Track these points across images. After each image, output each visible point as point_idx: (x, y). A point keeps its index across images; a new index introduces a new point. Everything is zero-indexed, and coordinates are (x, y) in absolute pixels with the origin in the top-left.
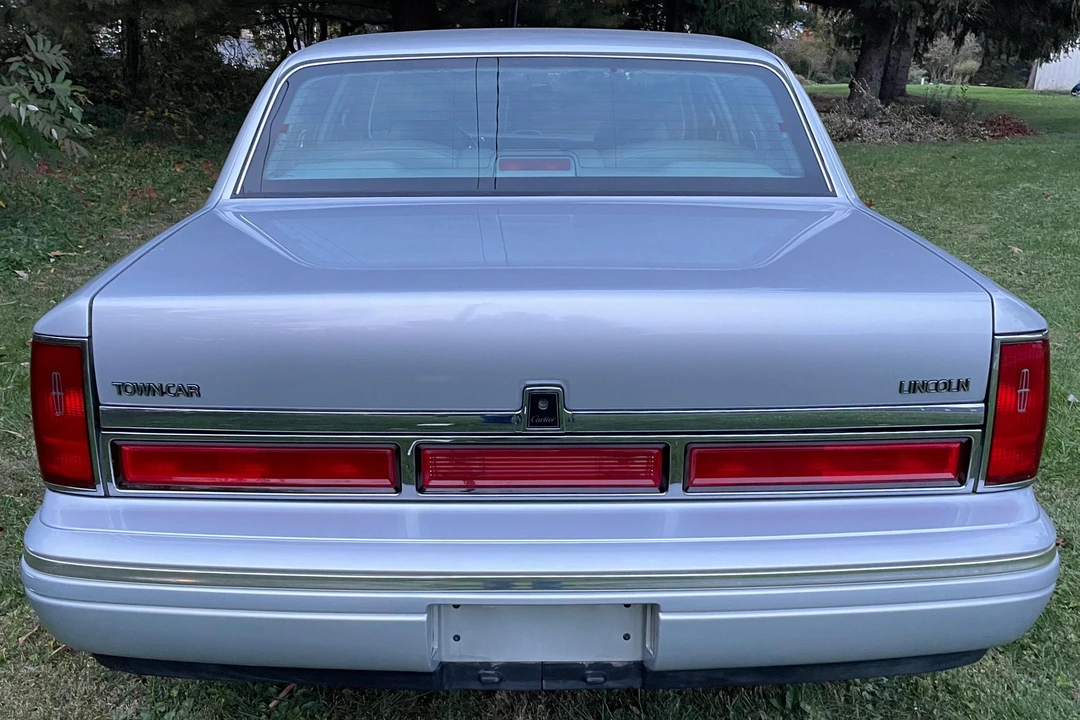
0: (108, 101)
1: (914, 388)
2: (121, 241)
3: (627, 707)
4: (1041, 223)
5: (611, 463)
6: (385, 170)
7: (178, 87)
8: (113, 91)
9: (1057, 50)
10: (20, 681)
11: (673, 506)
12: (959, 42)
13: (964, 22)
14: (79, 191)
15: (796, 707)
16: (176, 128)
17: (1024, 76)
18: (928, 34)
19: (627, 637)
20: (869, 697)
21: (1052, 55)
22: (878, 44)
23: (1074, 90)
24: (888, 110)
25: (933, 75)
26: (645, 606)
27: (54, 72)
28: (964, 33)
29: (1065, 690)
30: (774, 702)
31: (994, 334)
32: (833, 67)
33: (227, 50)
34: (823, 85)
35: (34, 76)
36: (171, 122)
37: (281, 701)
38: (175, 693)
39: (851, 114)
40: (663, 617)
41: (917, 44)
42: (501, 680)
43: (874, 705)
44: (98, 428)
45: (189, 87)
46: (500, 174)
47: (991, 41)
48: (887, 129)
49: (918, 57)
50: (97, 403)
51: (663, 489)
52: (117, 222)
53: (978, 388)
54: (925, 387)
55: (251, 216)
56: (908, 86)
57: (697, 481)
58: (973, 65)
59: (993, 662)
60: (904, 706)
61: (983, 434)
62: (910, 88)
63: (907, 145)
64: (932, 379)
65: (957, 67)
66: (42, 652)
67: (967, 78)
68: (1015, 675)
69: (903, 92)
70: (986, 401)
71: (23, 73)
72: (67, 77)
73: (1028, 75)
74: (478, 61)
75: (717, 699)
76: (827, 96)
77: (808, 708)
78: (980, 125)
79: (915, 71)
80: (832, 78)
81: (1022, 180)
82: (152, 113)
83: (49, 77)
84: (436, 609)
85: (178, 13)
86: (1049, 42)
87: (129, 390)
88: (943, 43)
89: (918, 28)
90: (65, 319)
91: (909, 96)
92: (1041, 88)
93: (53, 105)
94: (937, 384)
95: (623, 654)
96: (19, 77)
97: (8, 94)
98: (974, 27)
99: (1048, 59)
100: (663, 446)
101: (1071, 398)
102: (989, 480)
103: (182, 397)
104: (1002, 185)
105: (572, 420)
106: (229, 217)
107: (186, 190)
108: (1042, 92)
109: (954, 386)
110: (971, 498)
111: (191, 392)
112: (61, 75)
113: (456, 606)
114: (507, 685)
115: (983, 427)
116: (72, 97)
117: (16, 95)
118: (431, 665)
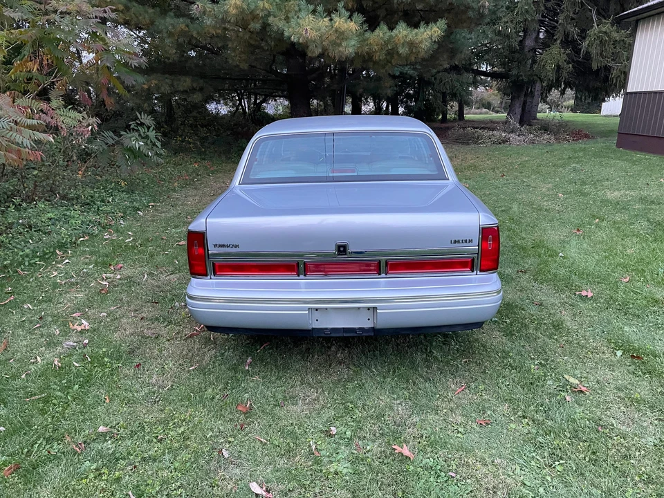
1: (455, 242)
2: (177, 198)
4: (575, 183)
5: (364, 267)
6: (292, 174)
7: (191, 126)
10: (176, 345)
11: (382, 280)
12: (563, 93)
13: (564, 83)
14: (156, 176)
15: (431, 351)
16: (191, 146)
18: (546, 90)
19: (369, 319)
20: (456, 349)
21: (606, 99)
22: (518, 97)
24: (522, 129)
25: (553, 107)
26: (374, 308)
27: (149, 128)
28: (565, 89)
30: (424, 351)
31: (480, 225)
32: (503, 105)
33: (211, 107)
34: (498, 115)
35: (140, 129)
36: (190, 143)
37: (262, 350)
39: (505, 131)
40: (378, 311)
41: (541, 94)
42: (331, 333)
43: (457, 351)
44: (209, 258)
45: (196, 126)
47: (578, 92)
48: (522, 138)
50: (208, 250)
51: (380, 274)
52: (174, 190)
53: (476, 241)
54: (459, 242)
55: (246, 191)
56: (538, 114)
57: (389, 273)
58: (572, 102)
60: (467, 351)
61: (478, 256)
62: (539, 115)
63: (531, 146)
64: (460, 239)
65: (565, 104)
66: (181, 338)
67: (570, 109)
69: (535, 118)
70: (478, 246)
71: (136, 128)
72: (154, 129)
74: (325, 134)
75: (405, 350)
76: (497, 120)
77: (435, 352)
78: (567, 135)
79: (541, 106)
80: (503, 110)
81: (573, 163)
82: (180, 139)
83: (146, 130)
84: (310, 309)
86: (603, 93)
87: (218, 246)
88: (555, 93)
90: (198, 225)
91: (538, 120)
93: (149, 142)
94: (462, 241)
95: (368, 325)
96: (134, 130)
97: (130, 138)
98: (569, 85)
99: (604, 101)
100: (379, 261)
101: (560, 254)
102: (480, 271)
103: (234, 248)
104: (563, 166)
105: (350, 253)
106: (238, 192)
107: (200, 175)
108: (605, 116)
109: (468, 241)
110: (476, 276)
111: (236, 246)
112: (151, 129)
113: (317, 310)
114: (333, 335)
115: (478, 254)
116: (156, 138)
117: (134, 138)
118: (310, 328)
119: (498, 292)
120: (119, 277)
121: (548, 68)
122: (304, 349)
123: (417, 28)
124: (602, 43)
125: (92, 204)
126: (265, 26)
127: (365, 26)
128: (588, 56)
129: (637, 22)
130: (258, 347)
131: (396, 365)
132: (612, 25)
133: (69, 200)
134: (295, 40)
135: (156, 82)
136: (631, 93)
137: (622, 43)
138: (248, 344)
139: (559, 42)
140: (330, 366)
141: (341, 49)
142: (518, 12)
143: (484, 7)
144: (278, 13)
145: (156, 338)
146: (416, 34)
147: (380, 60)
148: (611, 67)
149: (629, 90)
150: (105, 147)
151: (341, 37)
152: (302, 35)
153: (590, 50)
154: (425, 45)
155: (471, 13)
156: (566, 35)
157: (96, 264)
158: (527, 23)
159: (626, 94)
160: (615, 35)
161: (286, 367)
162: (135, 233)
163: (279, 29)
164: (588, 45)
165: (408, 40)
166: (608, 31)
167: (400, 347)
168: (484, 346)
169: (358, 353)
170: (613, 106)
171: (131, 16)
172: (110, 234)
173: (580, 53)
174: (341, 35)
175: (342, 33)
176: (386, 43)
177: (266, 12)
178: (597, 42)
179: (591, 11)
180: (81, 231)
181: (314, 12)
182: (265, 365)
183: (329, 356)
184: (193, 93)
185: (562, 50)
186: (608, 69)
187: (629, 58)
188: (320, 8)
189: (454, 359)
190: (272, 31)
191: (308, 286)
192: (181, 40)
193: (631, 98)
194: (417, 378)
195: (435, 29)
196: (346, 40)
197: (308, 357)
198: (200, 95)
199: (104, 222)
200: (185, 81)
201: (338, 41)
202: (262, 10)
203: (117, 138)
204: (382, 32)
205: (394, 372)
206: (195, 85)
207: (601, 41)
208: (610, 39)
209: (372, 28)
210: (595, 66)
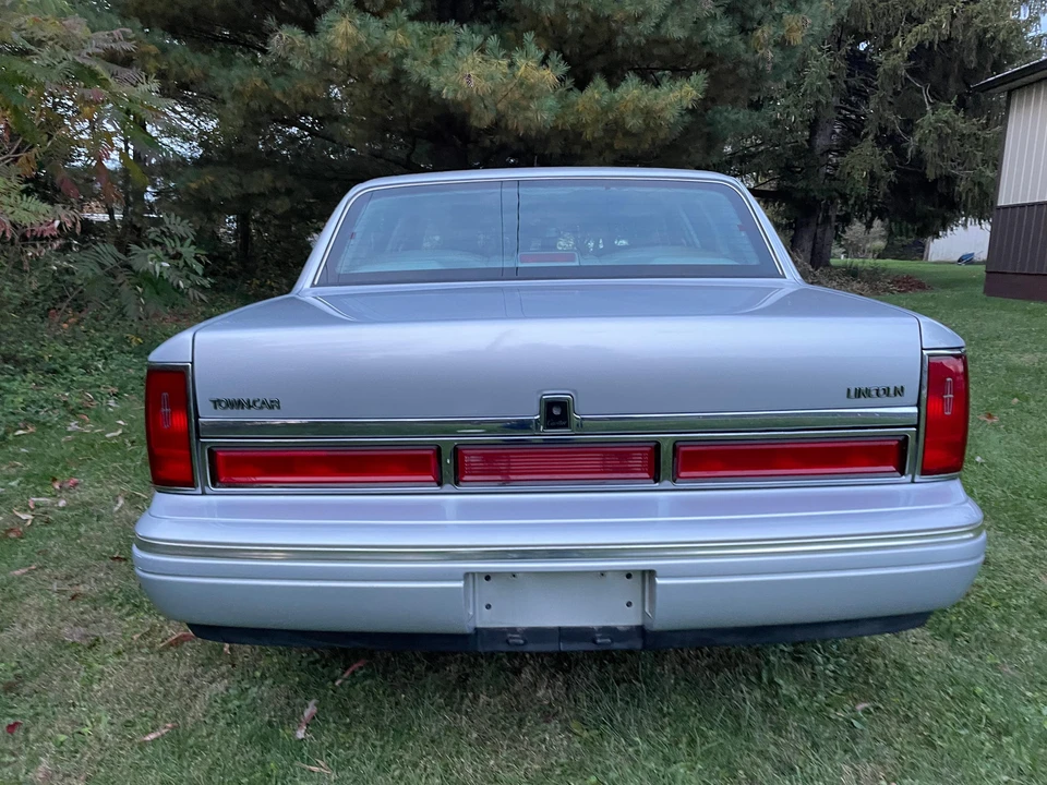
0: (225, 274)
1: (859, 393)
3: (631, 682)
5: (616, 462)
8: (229, 267)
9: (945, 230)
10: (132, 667)
11: (663, 495)
12: (869, 226)
13: (872, 210)
15: (772, 682)
17: (919, 251)
18: (846, 220)
19: (629, 604)
20: (831, 674)
21: (941, 233)
22: (808, 225)
23: (959, 261)
24: (817, 273)
25: (850, 252)
26: (643, 572)
27: (182, 239)
28: (872, 220)
29: (994, 666)
30: (753, 679)
31: (922, 349)
35: (167, 243)
37: (346, 679)
38: (258, 674)
40: (659, 581)
41: (837, 228)
42: (526, 642)
43: (836, 680)
44: (198, 437)
46: (520, 265)
47: (893, 224)
49: (838, 238)
50: (197, 417)
51: (657, 480)
53: (912, 393)
54: (867, 393)
56: (831, 259)
57: (682, 474)
58: (881, 243)
59: (932, 647)
60: (860, 680)
61: (918, 432)
62: (833, 261)
64: (873, 386)
65: (868, 246)
66: (152, 646)
67: (876, 254)
68: (952, 657)
69: (828, 263)
70: (919, 405)
71: (158, 240)
72: (193, 243)
73: (923, 252)
74: (502, 183)
75: (705, 678)
77: (781, 682)
78: (889, 284)
79: (836, 250)
82: (258, 282)
83: (178, 243)
84: (471, 576)
85: (278, 202)
86: (939, 222)
87: (223, 404)
88: (857, 228)
89: (837, 216)
91: (832, 265)
92: (933, 260)
93: (181, 263)
94: (877, 390)
95: (627, 619)
96: (156, 243)
97: (147, 255)
98: (878, 213)
99: (938, 236)
100: (653, 444)
101: (978, 459)
102: (924, 472)
103: (266, 409)
105: (581, 425)
106: (309, 299)
108: (935, 263)
109: (892, 392)
110: (912, 486)
111: (273, 405)
112: (188, 241)
113: (488, 578)
114: (532, 647)
115: (917, 426)
116: (196, 258)
117: (153, 255)
118: (468, 628)
119: (977, 531)
120: (62, 503)
121: (856, 176)
122: (453, 677)
123: (657, 87)
124: (942, 138)
125: (63, 371)
126: (399, 74)
127: (569, 82)
128: (920, 161)
129: (1010, 93)
130: (339, 672)
131: (693, 722)
132: (957, 112)
133: (17, 363)
134: (450, 96)
135: (212, 179)
136: (1006, 208)
137: (973, 139)
138: (314, 663)
139: (871, 137)
140: (520, 727)
141: (530, 114)
142: (806, 90)
143: (764, 59)
144: (420, 53)
145: (91, 647)
146: (656, 97)
147: (595, 139)
148: (956, 177)
149: (1000, 203)
150: (98, 271)
151: (528, 95)
152: (460, 86)
153: (923, 149)
154: (671, 115)
155: (742, 70)
156: (883, 130)
157: (28, 477)
158: (820, 108)
159: (997, 210)
160: (963, 127)
161: (401, 732)
162: (131, 421)
163: (421, 81)
164: (920, 140)
165: (642, 105)
166: (951, 120)
167: (690, 669)
168: (901, 667)
169: (588, 688)
171: (169, 64)
172: (83, 423)
173: (907, 154)
174: (530, 91)
175: (531, 87)
176: (606, 110)
177: (399, 50)
178: (934, 136)
179: (919, 91)
180: (22, 418)
181: (482, 48)
182: (348, 726)
183: (516, 695)
184: (277, 198)
185: (877, 150)
186: (951, 180)
187: (997, 164)
188: (493, 42)
189: (835, 704)
190: (409, 82)
191: (465, 511)
192: (254, 105)
194: (754, 763)
195: (687, 87)
196: (538, 98)
197: (462, 698)
198: (287, 200)
199: (75, 401)
200: (262, 177)
201: (524, 103)
202: (393, 47)
203: (122, 256)
204: (597, 91)
205: (691, 743)
206: (279, 184)
207: (939, 136)
208: (954, 132)
209: (581, 85)
210: (931, 174)
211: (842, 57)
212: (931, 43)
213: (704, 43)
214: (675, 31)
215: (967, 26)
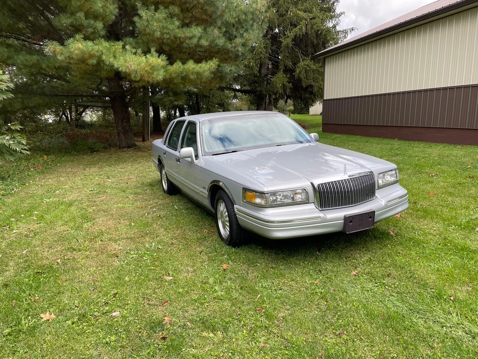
12: (286, 102)
13: (286, 96)
17: (307, 111)
18: (277, 100)
22: (261, 105)
23: (320, 114)
28: (287, 99)
47: (295, 101)
58: (292, 108)
65: (287, 109)
67: (291, 112)
88: (282, 102)
98: (289, 97)
108: (312, 115)
121: (278, 86)
123: (200, 64)
124: (306, 72)
127: (167, 62)
128: (300, 80)
129: (324, 58)
132: (311, 61)
134: (123, 70)
136: (326, 100)
137: (317, 71)
139: (282, 70)
141: (154, 76)
142: (256, 53)
143: (238, 51)
144: (108, 53)
146: (200, 67)
147: (178, 83)
148: (313, 85)
149: (325, 98)
153: (300, 75)
154: (207, 74)
155: (231, 55)
156: (285, 66)
158: (262, 60)
159: (324, 100)
160: (314, 67)
163: (110, 64)
164: (299, 72)
165: (195, 71)
166: (309, 64)
170: (317, 108)
173: (295, 78)
174: (153, 68)
175: (154, 66)
176: (182, 72)
177: (100, 53)
178: (304, 71)
179: (297, 52)
181: (135, 54)
185: (285, 75)
186: (311, 87)
187: (323, 80)
188: (139, 51)
190: (105, 64)
193: (327, 103)
195: (212, 64)
196: (157, 71)
201: (151, 71)
202: (98, 51)
204: (178, 66)
207: (306, 70)
208: (310, 69)
209: (171, 63)
210: (304, 85)
211: (268, 39)
212: (300, 35)
213: (216, 46)
214: (204, 43)
215: (312, 28)
